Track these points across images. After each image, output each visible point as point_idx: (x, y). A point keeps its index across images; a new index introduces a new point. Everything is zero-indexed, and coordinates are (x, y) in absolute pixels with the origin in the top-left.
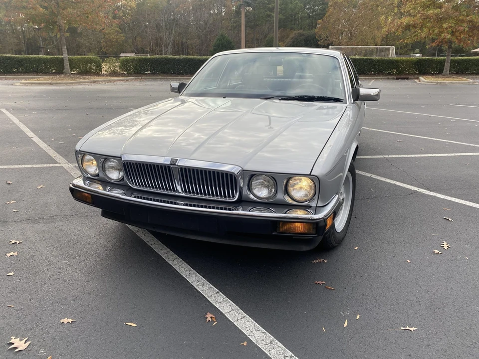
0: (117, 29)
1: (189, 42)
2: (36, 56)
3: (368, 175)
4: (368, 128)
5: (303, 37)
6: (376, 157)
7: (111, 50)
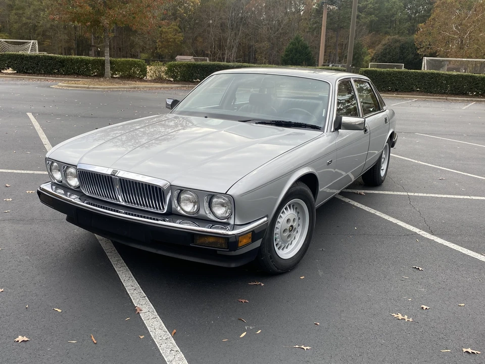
0: (176, 27)
1: (257, 45)
2: (78, 57)
3: (372, 211)
4: (416, 161)
5: (398, 44)
6: (399, 193)
7: (167, 51)
